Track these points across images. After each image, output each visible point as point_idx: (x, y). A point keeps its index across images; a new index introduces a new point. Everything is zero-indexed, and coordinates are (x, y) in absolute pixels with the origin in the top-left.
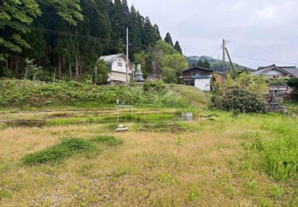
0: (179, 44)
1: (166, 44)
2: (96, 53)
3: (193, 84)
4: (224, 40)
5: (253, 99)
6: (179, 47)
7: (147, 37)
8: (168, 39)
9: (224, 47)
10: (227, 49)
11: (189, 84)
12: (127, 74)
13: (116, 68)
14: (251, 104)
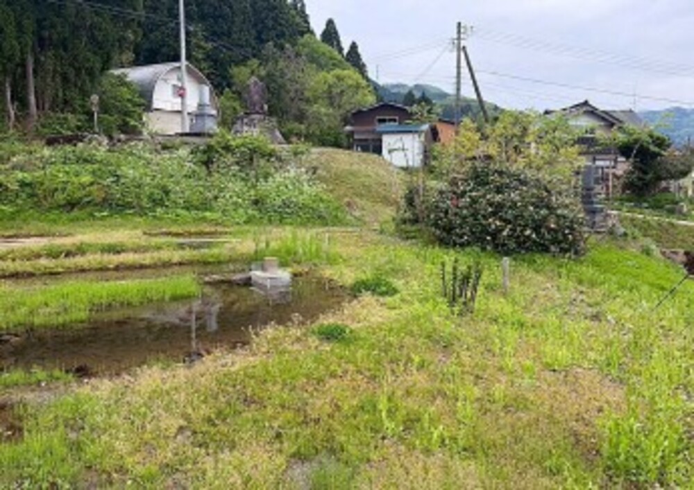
0: (360, 50)
1: (326, 48)
2: (95, 53)
3: (378, 150)
4: (459, 24)
5: (541, 203)
6: (358, 56)
7: (270, 23)
8: (331, 34)
9: (459, 43)
10: (468, 51)
11: (371, 147)
12: (185, 113)
13: (166, 101)
14: (534, 220)
